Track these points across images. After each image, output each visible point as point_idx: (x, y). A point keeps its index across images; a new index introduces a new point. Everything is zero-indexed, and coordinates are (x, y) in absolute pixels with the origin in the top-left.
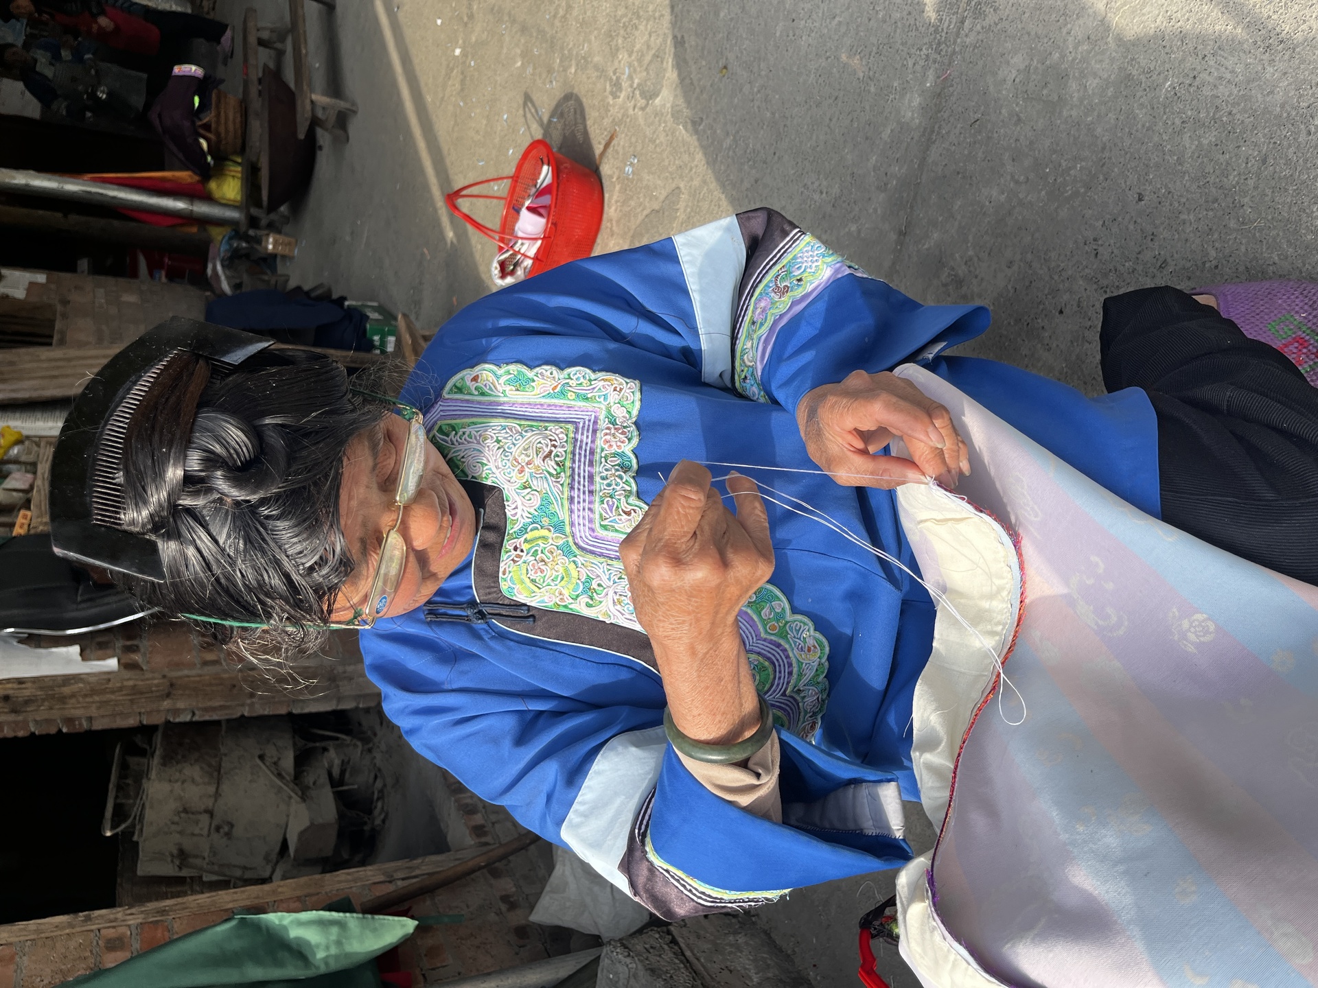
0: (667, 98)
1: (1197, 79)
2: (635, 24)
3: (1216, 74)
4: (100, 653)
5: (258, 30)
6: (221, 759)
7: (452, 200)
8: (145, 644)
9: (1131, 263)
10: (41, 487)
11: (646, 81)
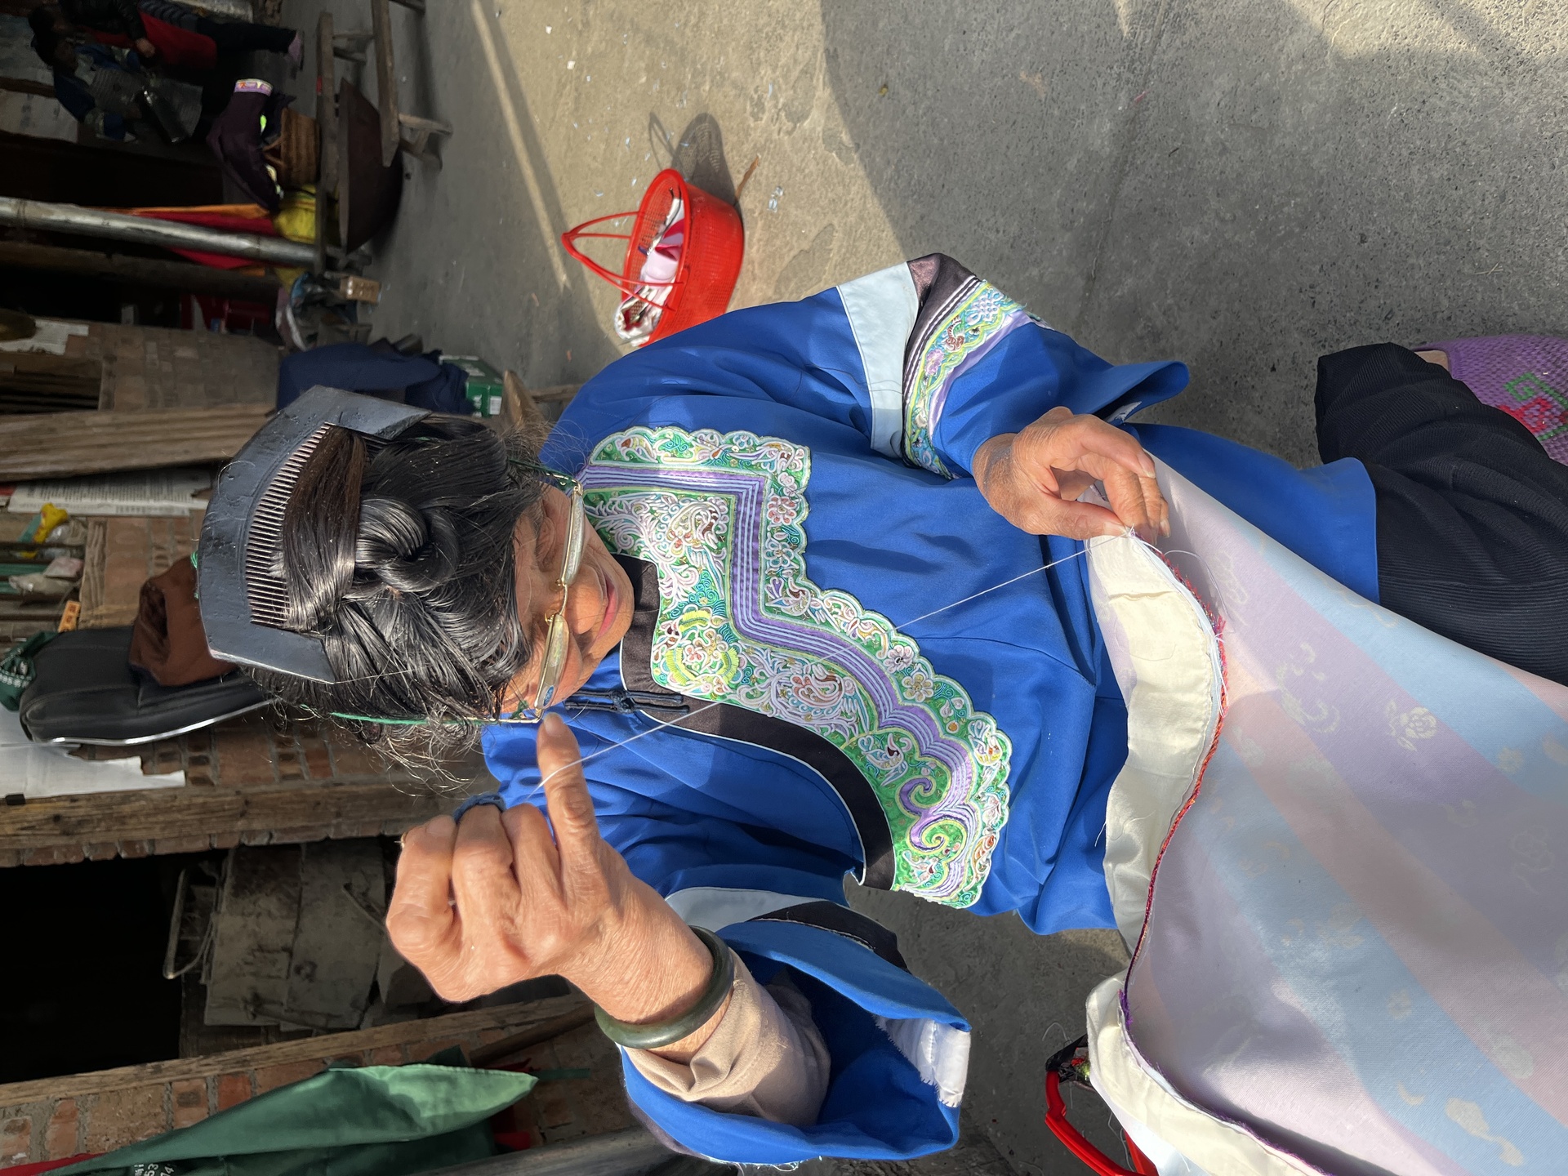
0: (815, 121)
1: (1427, 104)
2: (779, 34)
3: (1448, 99)
4: (164, 765)
5: (334, 38)
6: (302, 889)
7: (569, 240)
8: (215, 755)
9: (1352, 314)
10: (91, 575)
11: (793, 100)
